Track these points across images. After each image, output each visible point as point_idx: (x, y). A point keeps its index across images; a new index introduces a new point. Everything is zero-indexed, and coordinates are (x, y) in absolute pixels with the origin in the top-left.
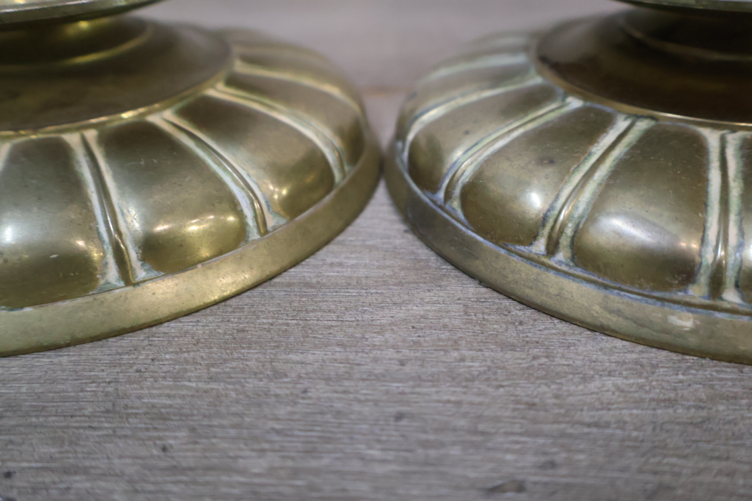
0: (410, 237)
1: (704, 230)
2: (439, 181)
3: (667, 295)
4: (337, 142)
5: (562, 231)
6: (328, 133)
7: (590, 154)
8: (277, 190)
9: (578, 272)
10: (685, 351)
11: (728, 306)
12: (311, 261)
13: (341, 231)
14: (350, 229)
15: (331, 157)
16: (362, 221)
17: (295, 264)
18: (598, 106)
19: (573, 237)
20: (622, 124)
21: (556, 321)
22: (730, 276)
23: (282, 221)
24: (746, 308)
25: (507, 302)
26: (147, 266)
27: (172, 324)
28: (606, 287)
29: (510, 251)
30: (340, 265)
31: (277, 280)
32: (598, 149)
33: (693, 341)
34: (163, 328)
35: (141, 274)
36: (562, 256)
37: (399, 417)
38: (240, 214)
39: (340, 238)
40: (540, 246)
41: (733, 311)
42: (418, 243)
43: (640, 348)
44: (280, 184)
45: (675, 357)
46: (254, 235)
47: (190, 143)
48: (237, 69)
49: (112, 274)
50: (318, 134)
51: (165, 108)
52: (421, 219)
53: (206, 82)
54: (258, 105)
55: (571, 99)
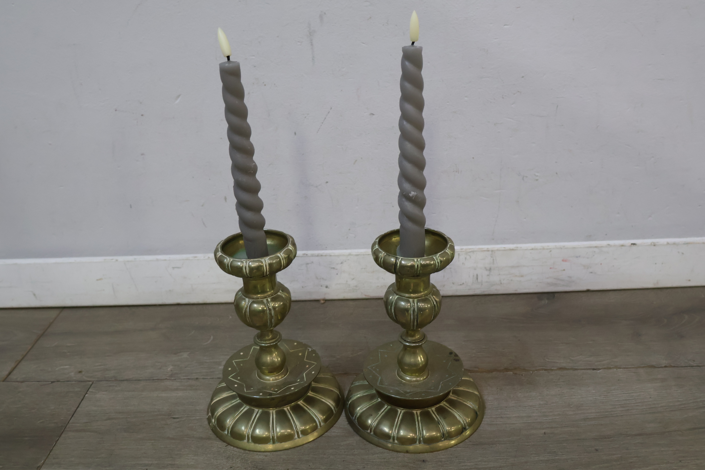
0: (349, 425)
1: (392, 430)
2: (354, 415)
3: (387, 440)
4: (334, 404)
5: (372, 428)
6: (332, 402)
7: (378, 414)
8: (323, 417)
9: (375, 436)
10: (390, 450)
12: (329, 431)
13: (335, 424)
14: (337, 423)
15: (333, 408)
16: (339, 421)
17: (327, 432)
18: (383, 402)
19: (374, 430)
20: (386, 407)
21: (371, 444)
22: (396, 438)
23: (324, 423)
24: (398, 443)
25: (364, 440)
28: (379, 439)
29: (365, 431)
30: (335, 432)
31: (323, 436)
32: (380, 413)
33: (391, 448)
34: (305, 445)
35: (301, 436)
36: (372, 433)
37: (344, 461)
38: (317, 424)
39: (335, 425)
40: (369, 431)
41: (396, 444)
42: (350, 427)
43: (384, 449)
44: (323, 415)
45: (388, 451)
46: (319, 427)
47: (307, 409)
48: (313, 385)
49: (296, 436)
50: (330, 403)
51: (301, 400)
52: (351, 422)
53: (307, 391)
54: (318, 397)
55: (379, 399)
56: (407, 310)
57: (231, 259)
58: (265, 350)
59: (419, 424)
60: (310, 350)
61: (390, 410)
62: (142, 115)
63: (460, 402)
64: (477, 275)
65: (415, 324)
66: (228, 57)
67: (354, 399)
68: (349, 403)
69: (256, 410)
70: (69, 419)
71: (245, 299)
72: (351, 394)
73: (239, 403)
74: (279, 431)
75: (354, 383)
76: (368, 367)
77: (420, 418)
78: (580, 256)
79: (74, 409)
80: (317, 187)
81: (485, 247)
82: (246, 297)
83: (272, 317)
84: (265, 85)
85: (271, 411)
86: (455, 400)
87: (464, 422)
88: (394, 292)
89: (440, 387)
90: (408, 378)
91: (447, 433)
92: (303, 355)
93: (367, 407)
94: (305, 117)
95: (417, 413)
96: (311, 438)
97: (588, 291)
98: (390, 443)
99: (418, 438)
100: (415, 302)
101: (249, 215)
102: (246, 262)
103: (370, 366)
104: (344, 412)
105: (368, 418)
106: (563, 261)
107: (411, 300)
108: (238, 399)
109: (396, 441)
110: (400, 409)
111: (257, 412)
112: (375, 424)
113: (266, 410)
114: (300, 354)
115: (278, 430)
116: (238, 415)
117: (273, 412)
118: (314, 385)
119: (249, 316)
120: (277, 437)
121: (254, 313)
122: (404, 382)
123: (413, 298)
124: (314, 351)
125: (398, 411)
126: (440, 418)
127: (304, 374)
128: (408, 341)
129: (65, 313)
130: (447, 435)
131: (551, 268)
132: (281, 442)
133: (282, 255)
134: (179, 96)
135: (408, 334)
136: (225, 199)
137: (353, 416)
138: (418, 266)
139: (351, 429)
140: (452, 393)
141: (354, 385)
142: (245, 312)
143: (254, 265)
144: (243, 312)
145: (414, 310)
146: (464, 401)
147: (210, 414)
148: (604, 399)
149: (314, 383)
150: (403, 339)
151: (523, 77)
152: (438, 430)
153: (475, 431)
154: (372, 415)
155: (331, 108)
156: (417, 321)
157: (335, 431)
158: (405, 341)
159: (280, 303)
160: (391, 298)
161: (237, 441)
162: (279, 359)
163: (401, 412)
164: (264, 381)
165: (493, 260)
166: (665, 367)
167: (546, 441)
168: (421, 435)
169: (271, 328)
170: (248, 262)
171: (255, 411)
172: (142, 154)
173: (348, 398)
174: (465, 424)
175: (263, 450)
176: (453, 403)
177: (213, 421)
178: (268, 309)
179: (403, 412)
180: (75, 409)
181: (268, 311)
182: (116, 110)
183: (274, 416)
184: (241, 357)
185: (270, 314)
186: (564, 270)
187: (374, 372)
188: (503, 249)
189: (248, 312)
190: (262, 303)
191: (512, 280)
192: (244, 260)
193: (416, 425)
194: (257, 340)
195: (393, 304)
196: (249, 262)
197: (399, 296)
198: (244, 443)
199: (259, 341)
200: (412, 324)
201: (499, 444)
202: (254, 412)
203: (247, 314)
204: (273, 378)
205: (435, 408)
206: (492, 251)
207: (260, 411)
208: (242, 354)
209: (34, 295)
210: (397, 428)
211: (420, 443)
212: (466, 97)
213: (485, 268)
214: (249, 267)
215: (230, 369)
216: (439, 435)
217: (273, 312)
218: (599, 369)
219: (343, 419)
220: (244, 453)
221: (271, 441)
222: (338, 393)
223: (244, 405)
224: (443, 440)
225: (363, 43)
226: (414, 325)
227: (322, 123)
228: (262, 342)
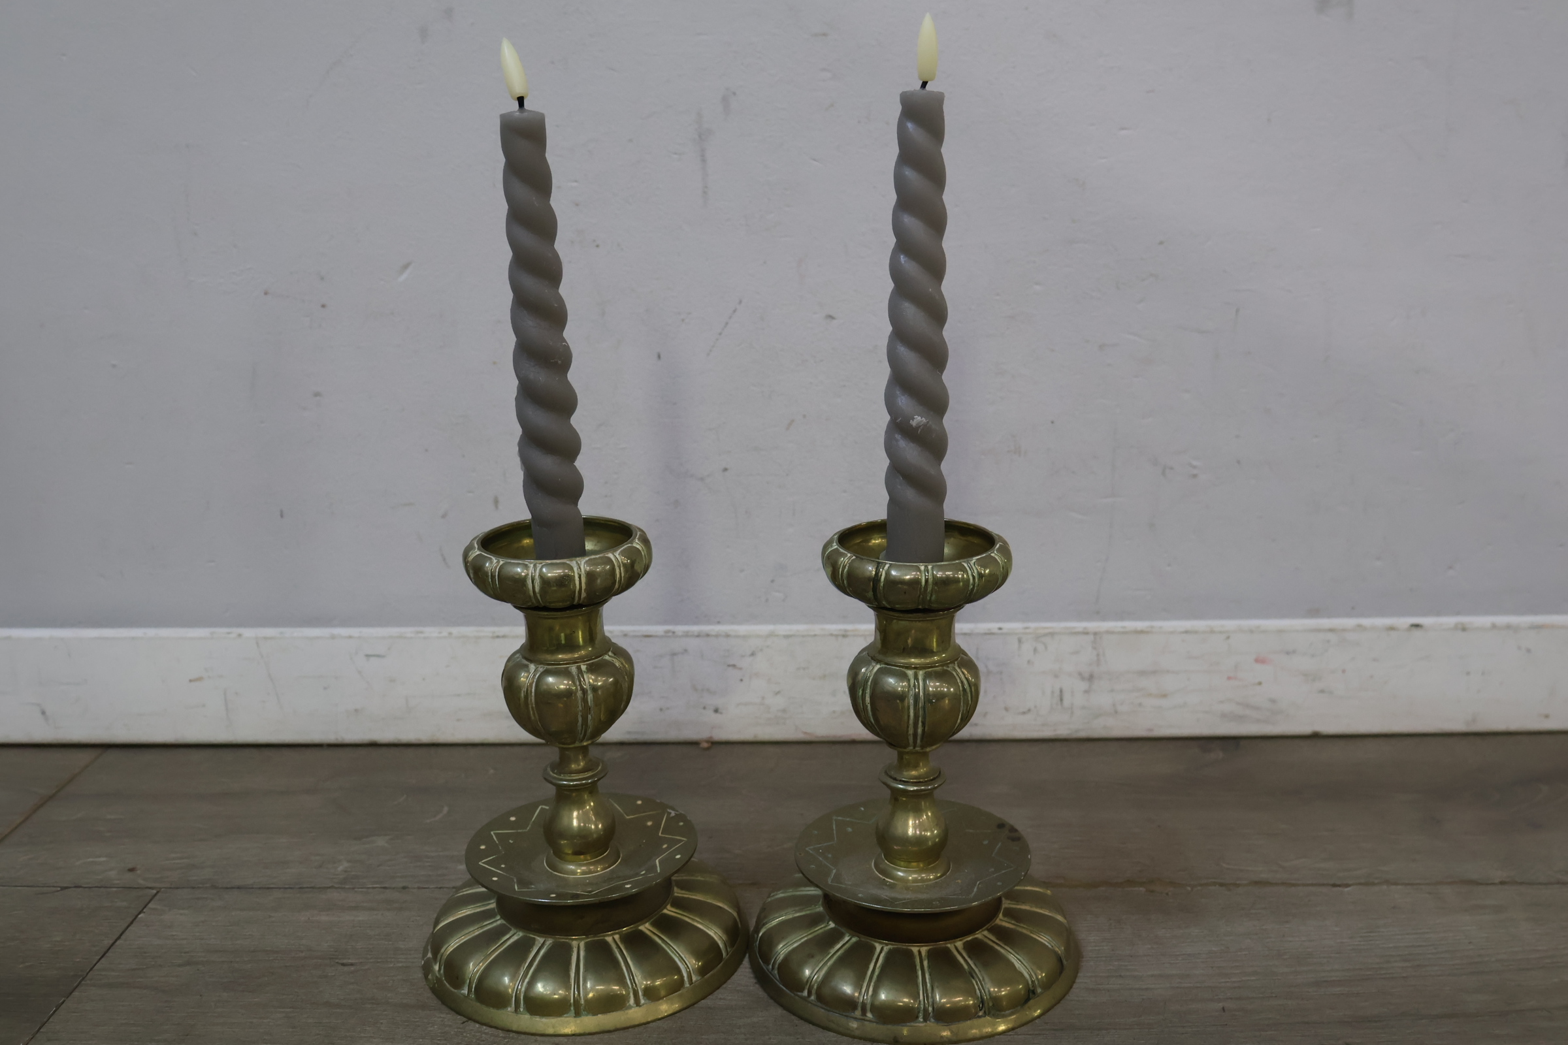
0: (757, 986)
1: (861, 990)
2: (770, 960)
3: (847, 1014)
4: (724, 937)
5: (813, 986)
6: (720, 932)
7: (829, 954)
8: (697, 962)
9: (819, 1004)
10: (854, 1037)
11: (868, 1019)
12: (710, 997)
13: (725, 983)
14: (729, 981)
15: (721, 945)
16: (735, 977)
17: (704, 998)
18: (840, 928)
19: (817, 990)
20: (847, 938)
21: (811, 1025)
22: (868, 1007)
23: (699, 978)
24: (875, 1020)
25: (793, 1017)
26: (645, 998)
27: (654, 1024)
28: (829, 1011)
29: (794, 994)
30: (724, 999)
31: (696, 1006)
32: (833, 951)
33: (857, 1033)
34: (652, 1024)
35: (642, 1001)
36: (813, 998)
38: (682, 977)
39: (724, 986)
40: (805, 993)
41: (870, 1021)
42: (760, 989)
43: (839, 1036)
44: (698, 960)
45: (851, 1039)
46: (687, 985)
47: (659, 941)
48: (676, 894)
49: (632, 1001)
50: (715, 933)
51: (646, 923)
52: (762, 978)
53: (663, 905)
54: (687, 918)
55: (831, 923)
56: (902, 697)
57: (501, 560)
58: (566, 797)
59: (924, 975)
60: (673, 814)
61: (856, 943)
62: (323, 306)
63: (1022, 934)
64: (1061, 691)
65: (920, 731)
66: (521, 100)
67: (771, 926)
68: (760, 935)
69: (540, 940)
70: (95, 962)
71: (527, 666)
72: (765, 917)
73: (501, 925)
74: (592, 988)
75: (772, 894)
76: (807, 849)
77: (928, 963)
78: (1294, 652)
79: (107, 942)
80: (702, 479)
81: (1080, 625)
82: (531, 661)
83: (587, 709)
84: (597, 246)
85: (575, 943)
86: (1012, 929)
87: (1031, 976)
88: (870, 658)
89: (975, 890)
90: (900, 874)
91: (990, 997)
92: (657, 826)
93: (803, 940)
94: (683, 320)
95: (920, 952)
96: (665, 1008)
97: (1316, 736)
98: (856, 1019)
99: (922, 1006)
100: (920, 678)
101: (547, 463)
102: (535, 566)
103: (812, 847)
104: (747, 955)
105: (802, 965)
106: (1257, 661)
107: (910, 673)
108: (498, 917)
109: (869, 1015)
110: (880, 943)
111: (542, 944)
112: (818, 977)
113: (563, 939)
114: (649, 823)
115: (589, 985)
116: (495, 950)
117: (578, 946)
118: (678, 893)
119: (534, 706)
120: (587, 1001)
121: (546, 698)
122: (889, 882)
123: (915, 668)
124: (680, 817)
125: (876, 948)
126: (975, 965)
127: (657, 861)
128: (901, 781)
129: (111, 755)
130: (991, 1004)
131: (1229, 678)
132: (595, 1014)
133: (617, 556)
134: (406, 267)
135: (903, 763)
136: (496, 502)
137: (767, 962)
138: (927, 581)
139: (761, 993)
140: (1004, 915)
141: (772, 898)
142: (526, 697)
143: (552, 573)
144: (522, 695)
145: (916, 696)
146: (1031, 933)
147: (430, 955)
148: (1362, 943)
149: (679, 891)
150: (891, 777)
151: (1161, 243)
152: (970, 992)
153: (1059, 1002)
154: (813, 957)
155: (740, 302)
156: (923, 724)
157: (725, 996)
158: (895, 779)
159: (607, 680)
160: (863, 670)
161: (492, 1010)
162: (600, 826)
163: (882, 949)
164: (562, 875)
165: (1098, 655)
166: (1502, 883)
167: (1226, 1025)
168: (930, 1000)
169: (582, 741)
170: (539, 566)
171: (536, 942)
172: (317, 394)
173: (759, 925)
174: (1033, 982)
175: (551, 1031)
176: (1005, 936)
177: (437, 967)
178: (579, 687)
179: (886, 949)
180: (111, 942)
181: (579, 693)
182: (266, 294)
183: (582, 954)
184: (512, 825)
185: (585, 700)
186: (1260, 683)
187: (821, 859)
188: (1122, 630)
189: (533, 694)
190: (566, 674)
191: (1140, 705)
192: (531, 563)
193: (917, 977)
194: (551, 773)
195: (869, 683)
196: (541, 565)
197: (884, 666)
198: (508, 1016)
199: (555, 775)
200: (911, 731)
201: (1114, 1029)
202: (533, 944)
203: (531, 700)
204: (583, 868)
205: (964, 944)
206: (1095, 634)
207: (549, 942)
208: (513, 819)
209: (43, 713)
210: (872, 984)
211: (925, 1019)
212: (1037, 284)
213: (1080, 674)
214: (541, 576)
215: (483, 847)
216: (971, 1002)
217: (590, 697)
218: (1347, 886)
219: (744, 974)
220: (505, 1038)
221: (572, 1008)
222: (735, 914)
223: (513, 929)
224: (981, 1014)
225: (814, 160)
226: (915, 735)
227: (720, 334)
228: (562, 777)
